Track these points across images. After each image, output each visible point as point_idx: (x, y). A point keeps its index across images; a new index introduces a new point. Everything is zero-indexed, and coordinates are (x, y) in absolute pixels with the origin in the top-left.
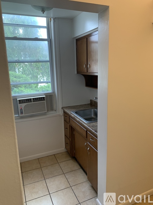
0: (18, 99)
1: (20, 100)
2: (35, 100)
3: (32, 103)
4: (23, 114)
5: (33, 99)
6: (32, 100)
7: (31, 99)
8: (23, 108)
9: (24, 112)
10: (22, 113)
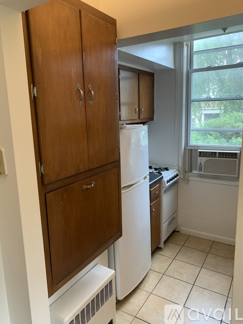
0: (199, 150)
1: (200, 152)
2: (222, 155)
3: (217, 158)
4: (202, 171)
5: (219, 153)
6: (217, 155)
7: (216, 153)
8: (203, 164)
9: (203, 169)
10: (200, 170)
